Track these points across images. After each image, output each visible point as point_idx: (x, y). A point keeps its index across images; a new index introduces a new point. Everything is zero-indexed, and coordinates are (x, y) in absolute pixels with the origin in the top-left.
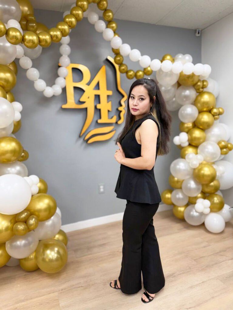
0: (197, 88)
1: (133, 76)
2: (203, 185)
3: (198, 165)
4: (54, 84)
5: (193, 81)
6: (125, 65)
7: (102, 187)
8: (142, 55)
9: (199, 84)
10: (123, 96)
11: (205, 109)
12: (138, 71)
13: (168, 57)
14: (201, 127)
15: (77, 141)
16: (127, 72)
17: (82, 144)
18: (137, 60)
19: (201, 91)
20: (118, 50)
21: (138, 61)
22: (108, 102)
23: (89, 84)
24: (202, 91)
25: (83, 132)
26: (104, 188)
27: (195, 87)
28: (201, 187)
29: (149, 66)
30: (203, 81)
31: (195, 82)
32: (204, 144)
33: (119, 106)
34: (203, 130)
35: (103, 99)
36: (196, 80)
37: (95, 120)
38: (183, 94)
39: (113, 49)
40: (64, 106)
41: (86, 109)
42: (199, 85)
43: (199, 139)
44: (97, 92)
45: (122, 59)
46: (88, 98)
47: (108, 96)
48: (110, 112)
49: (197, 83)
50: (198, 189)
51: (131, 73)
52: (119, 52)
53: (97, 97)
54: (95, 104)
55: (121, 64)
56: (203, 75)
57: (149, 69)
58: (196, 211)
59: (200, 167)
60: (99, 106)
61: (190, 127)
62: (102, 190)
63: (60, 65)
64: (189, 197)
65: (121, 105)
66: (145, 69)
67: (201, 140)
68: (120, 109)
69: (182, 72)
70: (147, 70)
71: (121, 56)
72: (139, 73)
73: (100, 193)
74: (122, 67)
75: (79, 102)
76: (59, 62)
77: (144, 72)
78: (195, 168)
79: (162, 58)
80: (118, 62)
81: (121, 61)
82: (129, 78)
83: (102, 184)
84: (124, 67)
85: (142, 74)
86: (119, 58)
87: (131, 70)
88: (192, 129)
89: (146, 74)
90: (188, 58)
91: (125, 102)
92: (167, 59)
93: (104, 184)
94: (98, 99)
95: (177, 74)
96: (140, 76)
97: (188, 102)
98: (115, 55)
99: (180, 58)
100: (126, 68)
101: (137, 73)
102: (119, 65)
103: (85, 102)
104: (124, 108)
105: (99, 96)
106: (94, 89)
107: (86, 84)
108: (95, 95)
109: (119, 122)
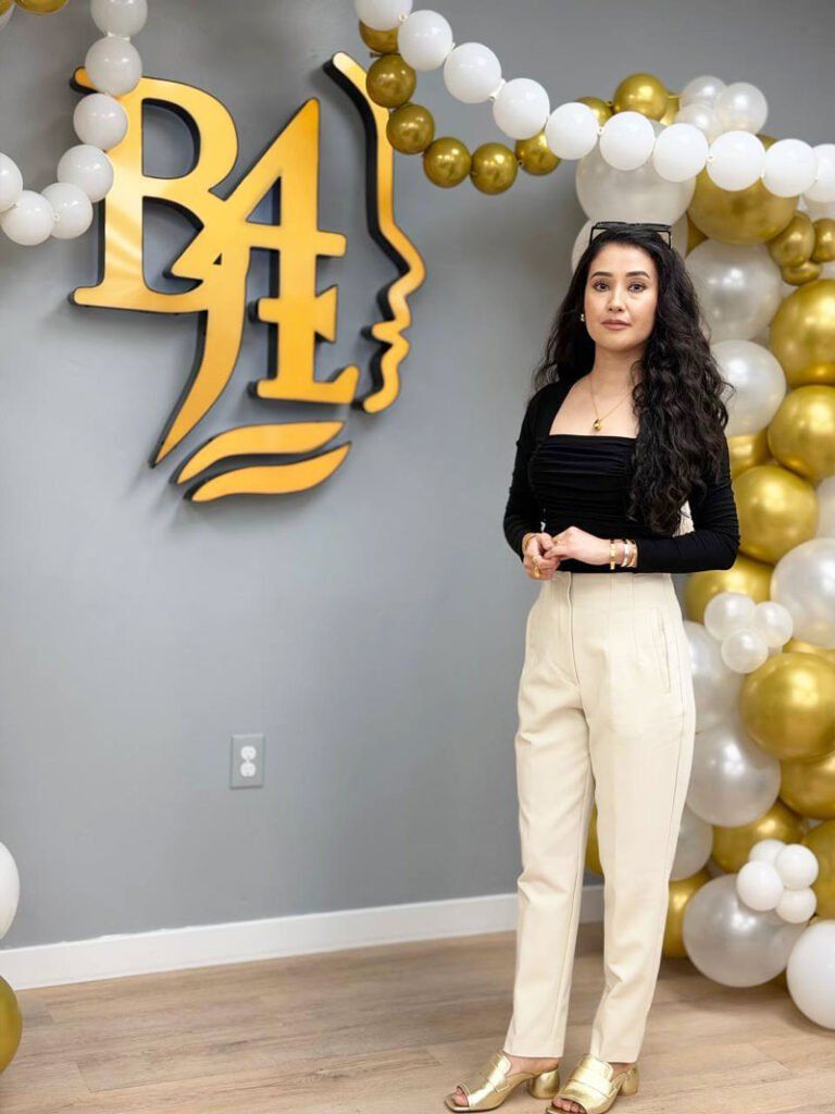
0: (788, 260)
1: (460, 169)
2: (785, 765)
3: (762, 657)
4: (53, 178)
5: (763, 222)
6: (420, 110)
7: (248, 752)
8: (508, 75)
9: (796, 237)
10: (403, 268)
11: (821, 372)
12: (486, 150)
13: (645, 92)
14: (795, 463)
15: (139, 477)
16: (429, 150)
17: (159, 506)
18: (480, 99)
19: (807, 275)
20: (392, 35)
21: (489, 104)
22: (318, 294)
23: (225, 190)
24: (814, 277)
26: (259, 761)
27: (777, 253)
28: (773, 780)
29: (543, 130)
30: (819, 228)
31: (773, 229)
32: (806, 550)
33: (380, 317)
34: (807, 479)
35: (296, 272)
36: (778, 218)
37: (244, 379)
38: (713, 281)
39: (362, 25)
41: (203, 316)
42: (798, 245)
43: (782, 521)
44: (267, 237)
45: (408, 81)
46: (218, 262)
47: (322, 260)
48: (324, 346)
49: (782, 235)
50: (761, 788)
51: (451, 156)
52: (397, 48)
53: (267, 263)
54: (252, 299)
55: (400, 108)
56: (815, 197)
57: (543, 141)
58: (744, 908)
59: (772, 669)
60: (268, 310)
61: (745, 458)
62: (248, 770)
64: (715, 829)
65: (388, 315)
66: (520, 144)
67: (793, 533)
68: (383, 331)
69: (702, 177)
70: (532, 147)
71: (403, 64)
72: (491, 158)
73: (235, 785)
74: (409, 122)
75: (163, 279)
76: (83, 67)
77: (518, 157)
78: (747, 672)
79: (609, 98)
80: (389, 92)
81: (405, 88)
82: (437, 182)
83: (250, 736)
84: (418, 122)
85: (507, 165)
86: (392, 76)
87: (449, 142)
88: (749, 471)
89: (525, 168)
90: (747, 102)
91: (410, 298)
92: (640, 97)
93: (264, 739)
94: (266, 271)
95: (682, 185)
96: (497, 173)
97: (733, 326)
98: (375, 59)
99: (708, 98)
100: (427, 127)
101: (483, 160)
102: (392, 110)
103: (198, 282)
104: (402, 333)
105: (274, 255)
106: (249, 220)
107: (210, 191)
108: (253, 249)
109: (373, 404)
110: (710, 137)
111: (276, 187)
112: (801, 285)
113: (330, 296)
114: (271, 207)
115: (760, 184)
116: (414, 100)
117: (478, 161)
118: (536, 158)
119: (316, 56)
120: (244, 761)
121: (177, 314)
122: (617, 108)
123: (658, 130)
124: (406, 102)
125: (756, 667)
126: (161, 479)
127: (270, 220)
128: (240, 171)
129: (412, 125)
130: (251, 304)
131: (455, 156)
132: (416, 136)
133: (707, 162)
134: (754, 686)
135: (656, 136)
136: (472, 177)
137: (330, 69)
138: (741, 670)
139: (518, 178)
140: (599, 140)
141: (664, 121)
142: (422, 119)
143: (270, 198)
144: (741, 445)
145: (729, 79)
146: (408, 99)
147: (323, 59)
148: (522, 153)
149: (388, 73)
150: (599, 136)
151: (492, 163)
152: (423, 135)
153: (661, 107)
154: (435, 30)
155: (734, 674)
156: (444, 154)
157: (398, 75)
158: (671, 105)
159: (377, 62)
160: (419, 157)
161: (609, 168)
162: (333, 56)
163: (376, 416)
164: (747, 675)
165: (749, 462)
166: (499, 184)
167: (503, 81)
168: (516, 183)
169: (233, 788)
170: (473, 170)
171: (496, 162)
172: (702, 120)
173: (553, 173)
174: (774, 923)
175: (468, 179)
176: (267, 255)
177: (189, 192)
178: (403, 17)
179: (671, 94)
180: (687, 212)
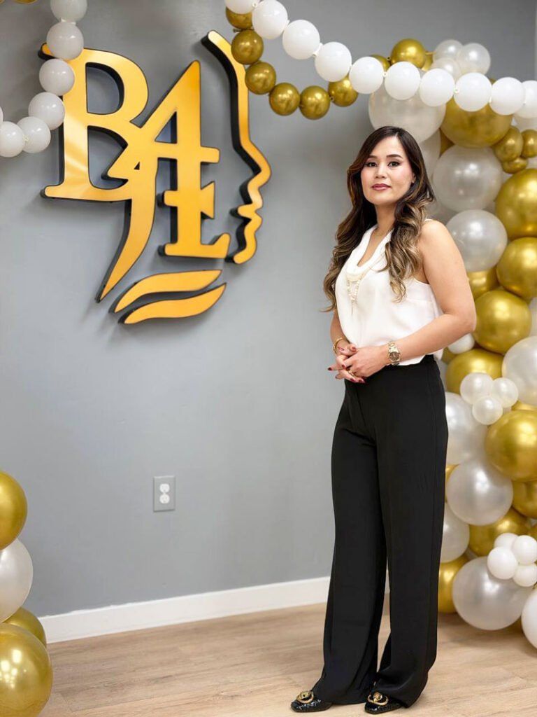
0: (506, 157)
1: (293, 103)
2: (515, 483)
3: (499, 414)
4: (25, 113)
5: (489, 133)
6: (267, 65)
7: (165, 488)
8: (324, 40)
9: (511, 142)
10: (256, 170)
11: (530, 229)
12: (309, 90)
13: (412, 50)
14: (515, 288)
15: (88, 311)
16: (272, 91)
17: (103, 328)
18: (307, 56)
19: (518, 166)
20: (248, 17)
21: (312, 59)
22: (202, 188)
23: (141, 121)
24: (523, 168)
26: (172, 493)
27: (499, 152)
28: (508, 493)
29: (347, 77)
30: (525, 135)
31: (496, 136)
32: (523, 344)
33: (243, 202)
34: (522, 298)
35: (188, 174)
36: (500, 129)
37: (155, 245)
38: (458, 172)
39: (227, 10)
40: (51, 192)
41: (128, 204)
42: (513, 147)
43: (509, 325)
44: (168, 151)
45: (259, 47)
46: (137, 167)
48: (206, 221)
49: (502, 141)
50: (501, 499)
51: (286, 95)
52: (252, 25)
53: (169, 167)
54: (160, 192)
55: (253, 64)
56: (523, 115)
57: (347, 84)
58: (493, 578)
59: (506, 421)
60: (170, 198)
61: (481, 286)
62: (165, 499)
63: (46, 51)
64: (471, 527)
65: (248, 201)
66: (332, 85)
67: (515, 333)
68: (244, 211)
69: (451, 104)
70: (339, 88)
71: (255, 35)
72: (313, 96)
73: (156, 509)
74: (259, 73)
75: (101, 180)
76: (46, 43)
77: (330, 94)
78: (489, 424)
79: (388, 55)
80: (246, 54)
81: (256, 52)
82: (278, 111)
83: (167, 476)
84: (266, 73)
85: (323, 100)
86: (248, 44)
87: (285, 86)
88: (485, 294)
89: (334, 102)
90: (476, 55)
91: (262, 190)
92: (408, 54)
93: (175, 479)
94: (168, 174)
95: (437, 109)
96: (317, 106)
97: (472, 201)
98: (237, 33)
99: (451, 55)
100: (271, 77)
101: (307, 97)
102: (247, 66)
103: (125, 181)
104: (257, 212)
105: (173, 163)
106: (156, 140)
107: (131, 122)
108: (160, 159)
109: (239, 258)
110: (456, 77)
111: (174, 119)
112: (515, 173)
113: (211, 188)
114: (171, 131)
115: (488, 107)
116: (263, 59)
117: (305, 98)
118: (341, 95)
119: (196, 34)
120: (162, 493)
121: (111, 202)
122: (394, 61)
123: (422, 74)
124: (257, 60)
125: (496, 421)
126: (103, 311)
127: (169, 140)
128: (150, 109)
129: (261, 75)
130: (159, 195)
131: (290, 95)
132: (265, 81)
133: (455, 93)
134: (494, 434)
135: (421, 77)
136: (301, 109)
137: (206, 42)
138: (486, 422)
139: (330, 109)
140: (384, 82)
141: (423, 69)
142: (268, 71)
143: (169, 126)
144: (480, 278)
145: (464, 41)
146: (259, 58)
147: (201, 36)
148: (333, 92)
149: (246, 42)
150: (384, 78)
151: (314, 99)
152: (269, 82)
153: (422, 60)
154: (277, 13)
155: (481, 425)
156: (282, 94)
157: (252, 43)
158: (426, 61)
159: (237, 35)
160: (266, 97)
161: (390, 98)
162: (208, 33)
163: (242, 264)
164: (489, 426)
165: (484, 289)
166: (318, 113)
167: (321, 44)
168: (329, 112)
169: (155, 511)
170: (302, 104)
171: (316, 98)
172: (449, 68)
173: (352, 106)
174: (512, 588)
175: (298, 110)
176: (168, 163)
177: (117, 122)
178: (255, 5)
179: (427, 52)
180: (440, 129)
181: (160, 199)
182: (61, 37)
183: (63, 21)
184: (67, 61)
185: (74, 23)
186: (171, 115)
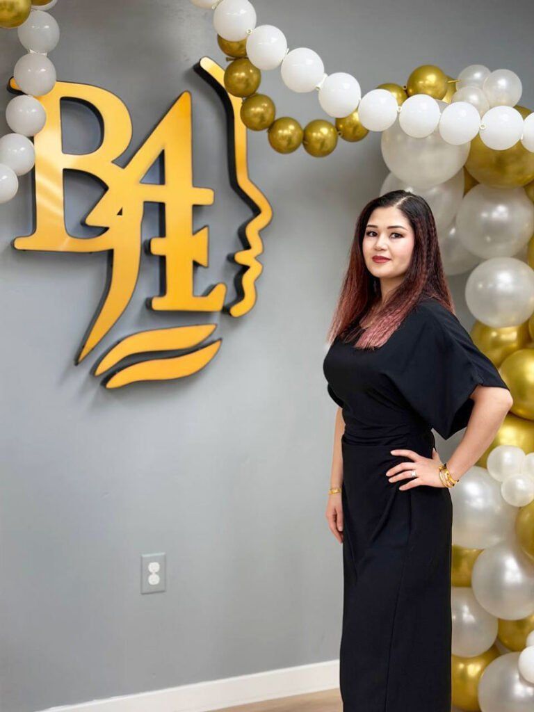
1: (295, 140)
5: (521, 172)
6: (265, 98)
7: (154, 567)
8: (329, 71)
10: (256, 211)
12: (313, 125)
13: (431, 78)
15: (65, 376)
16: (272, 127)
17: (83, 391)
18: (309, 89)
20: (242, 45)
21: (316, 92)
22: (194, 233)
23: (123, 161)
25: (91, 343)
26: (162, 572)
29: (357, 109)
31: (529, 177)
33: (242, 248)
35: (177, 218)
37: (143, 296)
39: (220, 38)
40: (21, 244)
41: (110, 253)
44: (155, 193)
45: (255, 77)
46: (120, 213)
47: (197, 209)
48: (200, 269)
51: (288, 131)
52: (246, 54)
53: (156, 213)
54: (146, 237)
55: (250, 97)
57: (356, 117)
58: (524, 680)
60: (158, 247)
61: (511, 342)
62: (154, 580)
63: (14, 85)
64: (501, 622)
65: (247, 246)
66: (338, 121)
68: (243, 257)
69: (476, 141)
70: (348, 121)
71: (250, 65)
72: (318, 131)
73: (145, 591)
74: (256, 107)
75: (81, 226)
76: (14, 77)
77: (337, 129)
78: (521, 505)
79: (404, 83)
80: (241, 86)
81: (252, 83)
82: (279, 149)
83: (156, 554)
84: (264, 107)
85: (330, 136)
86: (243, 74)
87: (286, 120)
88: (515, 353)
89: (344, 137)
90: (506, 83)
91: (262, 233)
92: (427, 82)
93: (165, 557)
94: (156, 216)
95: (461, 147)
96: (323, 142)
97: (501, 247)
98: (230, 62)
99: (477, 81)
100: (270, 111)
101: (312, 132)
102: (244, 98)
103: (106, 229)
104: (257, 258)
105: (161, 206)
106: (142, 182)
107: (113, 162)
108: (145, 203)
109: (236, 311)
110: (482, 111)
111: (162, 157)
113: (203, 234)
114: (158, 171)
115: (520, 144)
116: (259, 91)
117: (309, 133)
118: (351, 130)
119: (188, 60)
120: (151, 573)
121: (91, 253)
122: (411, 91)
123: (443, 107)
124: (254, 92)
125: (527, 504)
126: (84, 372)
127: (158, 181)
128: (137, 143)
129: (259, 110)
130: (145, 242)
131: (291, 130)
132: (262, 117)
133: (480, 129)
134: (526, 518)
135: (442, 112)
136: (305, 146)
137: (198, 69)
138: (516, 504)
139: (338, 144)
140: (398, 118)
141: (445, 100)
142: (266, 105)
143: (158, 162)
144: (509, 333)
145: (493, 67)
146: (255, 91)
147: (194, 62)
148: (341, 126)
149: (240, 72)
150: (398, 113)
151: (319, 135)
152: (268, 117)
153: (443, 90)
154: (274, 40)
155: (513, 507)
156: (283, 129)
157: (248, 73)
158: (450, 88)
159: (232, 64)
160: (265, 133)
161: (406, 136)
162: (200, 60)
163: (241, 318)
164: (520, 508)
165: (515, 345)
166: (325, 149)
167: (326, 75)
168: (337, 148)
169: (143, 594)
170: (305, 140)
171: (322, 134)
172: (474, 98)
173: (365, 139)
175: (302, 147)
176: (157, 206)
177: (97, 163)
178: (250, 31)
179: (450, 79)
180: (464, 167)
181: (147, 248)
182: (29, 70)
183: (32, 51)
184: (38, 98)
185: (45, 54)
186: (159, 152)
